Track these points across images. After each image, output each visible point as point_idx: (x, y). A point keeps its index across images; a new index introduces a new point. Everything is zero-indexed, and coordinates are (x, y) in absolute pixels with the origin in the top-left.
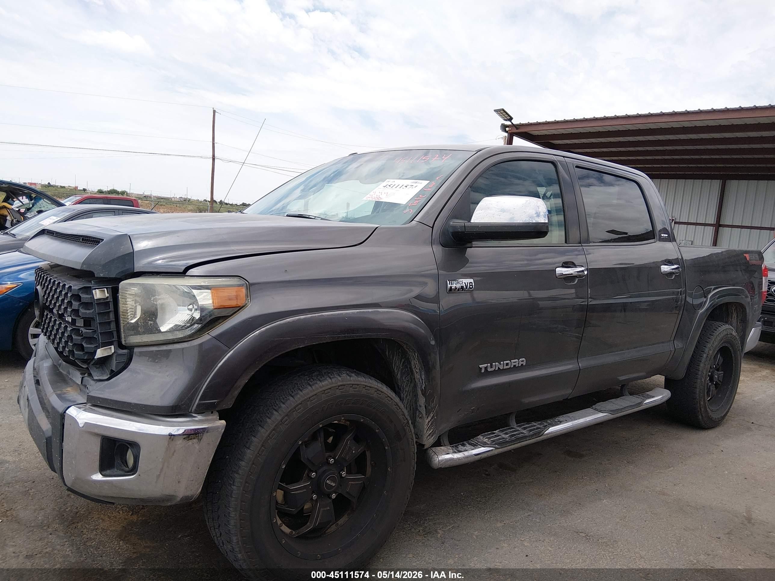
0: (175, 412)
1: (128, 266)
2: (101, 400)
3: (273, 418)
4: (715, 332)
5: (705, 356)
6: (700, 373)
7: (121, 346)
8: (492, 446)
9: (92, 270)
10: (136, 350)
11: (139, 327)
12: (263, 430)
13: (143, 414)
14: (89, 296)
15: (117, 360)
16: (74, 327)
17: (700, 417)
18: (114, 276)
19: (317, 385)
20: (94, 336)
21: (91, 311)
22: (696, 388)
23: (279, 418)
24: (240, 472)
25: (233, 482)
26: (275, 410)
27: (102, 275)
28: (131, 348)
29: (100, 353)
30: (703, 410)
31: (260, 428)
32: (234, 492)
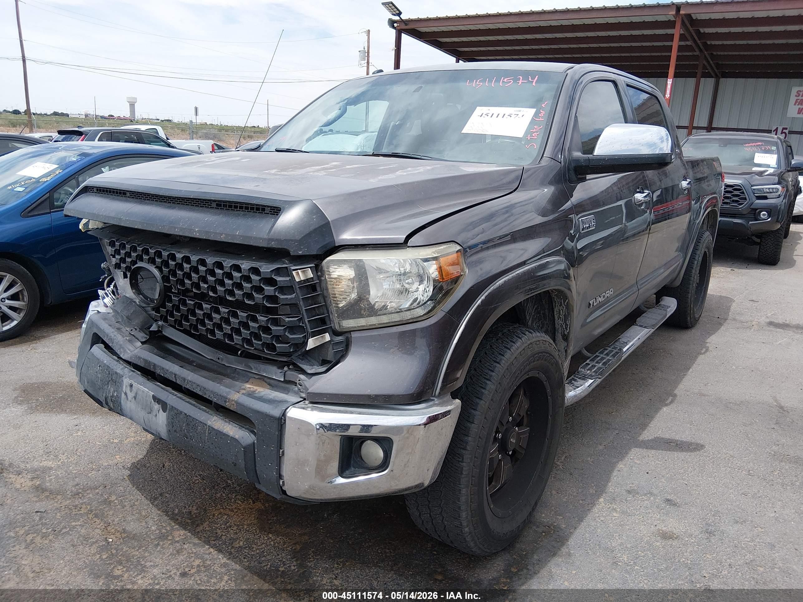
0: (421, 399)
1: (328, 240)
2: (328, 396)
3: (488, 388)
4: (702, 239)
5: (696, 262)
6: (692, 279)
7: (335, 333)
8: (596, 377)
9: (285, 247)
10: (354, 335)
11: (361, 310)
12: (482, 402)
13: (384, 405)
14: (288, 279)
15: (334, 349)
16: (271, 317)
17: (689, 318)
18: (315, 253)
19: (513, 347)
20: (301, 324)
21: (293, 296)
22: (688, 293)
23: (493, 387)
24: (468, 448)
25: (463, 459)
26: (487, 379)
27: (300, 252)
28: (347, 333)
29: (312, 343)
30: (692, 311)
31: (477, 400)
32: (464, 468)
